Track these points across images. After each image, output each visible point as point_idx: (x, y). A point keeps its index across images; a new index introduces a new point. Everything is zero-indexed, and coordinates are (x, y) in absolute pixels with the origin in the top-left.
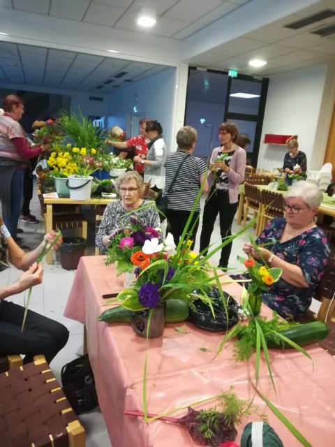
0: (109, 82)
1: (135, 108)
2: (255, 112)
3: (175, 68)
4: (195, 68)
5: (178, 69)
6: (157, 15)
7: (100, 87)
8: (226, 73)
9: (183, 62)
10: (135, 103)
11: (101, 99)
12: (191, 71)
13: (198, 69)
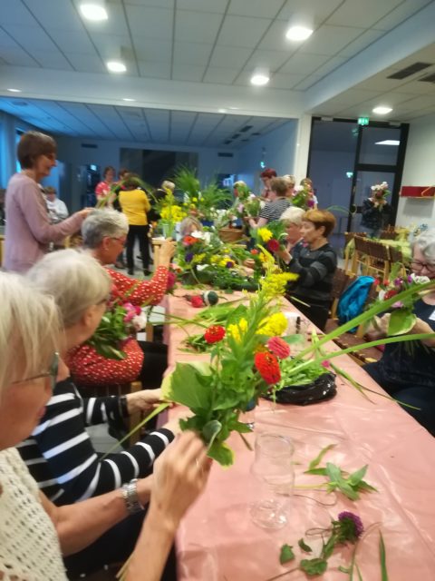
0: (236, 136)
1: (262, 163)
2: (392, 162)
3: (297, 120)
4: (319, 119)
5: (300, 121)
6: (271, 72)
7: (228, 142)
8: (356, 121)
9: (306, 113)
10: (262, 158)
11: (230, 155)
12: (316, 122)
13: (323, 119)
